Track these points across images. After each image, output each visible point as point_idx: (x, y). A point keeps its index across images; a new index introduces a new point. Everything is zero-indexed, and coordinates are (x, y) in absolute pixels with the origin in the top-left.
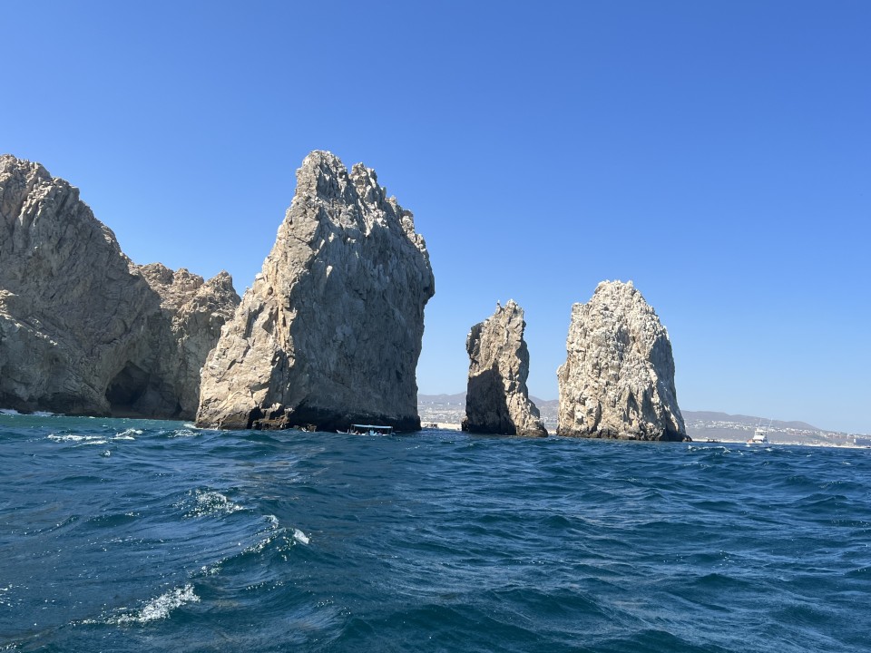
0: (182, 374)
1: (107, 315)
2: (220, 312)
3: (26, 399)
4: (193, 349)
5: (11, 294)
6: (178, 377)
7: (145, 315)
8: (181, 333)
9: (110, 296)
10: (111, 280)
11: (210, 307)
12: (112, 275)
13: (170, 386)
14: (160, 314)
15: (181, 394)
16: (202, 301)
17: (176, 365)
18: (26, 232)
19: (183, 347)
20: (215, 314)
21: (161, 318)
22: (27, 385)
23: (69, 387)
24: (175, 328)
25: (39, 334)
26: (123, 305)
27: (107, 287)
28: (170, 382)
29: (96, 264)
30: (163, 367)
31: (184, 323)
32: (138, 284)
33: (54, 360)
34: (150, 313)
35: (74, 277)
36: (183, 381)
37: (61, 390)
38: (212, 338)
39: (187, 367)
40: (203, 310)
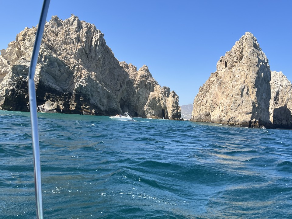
0: (137, 102)
1: (115, 81)
2: (149, 80)
3: (103, 111)
4: (141, 93)
5: (96, 74)
6: (136, 103)
7: (125, 81)
8: (137, 88)
9: (115, 74)
10: (115, 68)
11: (146, 78)
12: (115, 66)
13: (134, 106)
14: (130, 81)
15: (137, 109)
16: (143, 76)
17: (136, 98)
18: (95, 50)
19: (138, 92)
20: (148, 81)
21: (130, 82)
22: (103, 106)
23: (114, 107)
24: (135, 86)
25: (105, 88)
26: (119, 77)
27: (114, 70)
28: (134, 105)
29: (110, 62)
30: (132, 100)
31: (138, 84)
32: (123, 70)
33: (109, 97)
34: (127, 80)
35: (106, 67)
36: (138, 104)
37: (111, 108)
38: (147, 89)
39: (139, 100)
40: (144, 79)
